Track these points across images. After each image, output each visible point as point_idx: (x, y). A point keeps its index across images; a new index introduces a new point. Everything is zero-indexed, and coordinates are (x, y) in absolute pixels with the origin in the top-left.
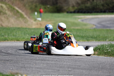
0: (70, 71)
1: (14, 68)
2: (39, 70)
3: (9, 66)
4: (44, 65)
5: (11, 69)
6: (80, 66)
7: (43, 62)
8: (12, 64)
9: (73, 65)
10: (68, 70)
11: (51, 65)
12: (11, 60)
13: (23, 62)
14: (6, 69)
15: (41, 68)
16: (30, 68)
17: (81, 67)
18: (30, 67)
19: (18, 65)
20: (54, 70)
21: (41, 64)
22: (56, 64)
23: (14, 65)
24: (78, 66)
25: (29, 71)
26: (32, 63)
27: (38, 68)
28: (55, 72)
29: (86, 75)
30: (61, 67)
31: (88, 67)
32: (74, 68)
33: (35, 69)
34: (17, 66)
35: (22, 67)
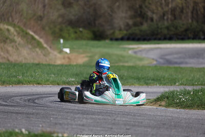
0: (128, 129)
1: (44, 125)
2: (83, 128)
3: (36, 122)
4: (89, 121)
5: (41, 126)
6: (142, 122)
7: (85, 116)
8: (40, 120)
9: (131, 121)
10: (125, 128)
11: (98, 121)
12: (37, 114)
13: (55, 116)
14: (33, 126)
15: (83, 125)
16: (68, 125)
18: (68, 123)
19: (48, 121)
20: (104, 128)
21: (83, 119)
22: (105, 119)
23: (44, 120)
24: (139, 122)
25: (67, 129)
26: (69, 118)
27: (80, 125)
29: (153, 135)
30: (114, 124)
31: (155, 124)
32: (134, 126)
33: (76, 127)
35: (56, 124)
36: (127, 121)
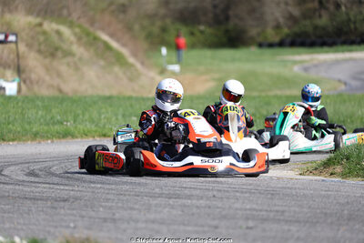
0: (251, 228)
1: (80, 224)
2: (156, 226)
3: (66, 218)
4: (174, 212)
5: (72, 225)
6: (283, 212)
7: (171, 202)
8: (75, 212)
9: (261, 211)
10: (244, 226)
11: (195, 210)
12: (76, 199)
13: (109, 204)
14: (56, 227)
15: (162, 222)
16: (128, 223)
17: (287, 214)
18: (131, 218)
19: (93, 214)
20: (202, 226)
21: (165, 207)
22: (209, 207)
23: (84, 213)
24: (277, 211)
25: (125, 231)
26: (137, 207)
27: (153, 222)
28: (204, 232)
29: (298, 239)
30: (224, 217)
31: (309, 215)
32: (264, 220)
33: (144, 225)
34: (90, 218)
35: (105, 220)
36: (255, 210)
